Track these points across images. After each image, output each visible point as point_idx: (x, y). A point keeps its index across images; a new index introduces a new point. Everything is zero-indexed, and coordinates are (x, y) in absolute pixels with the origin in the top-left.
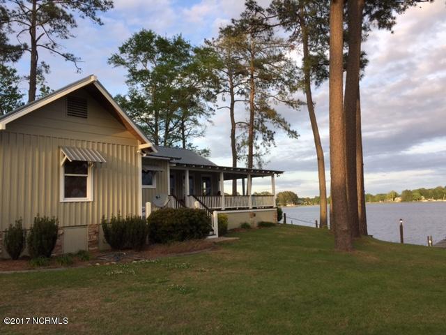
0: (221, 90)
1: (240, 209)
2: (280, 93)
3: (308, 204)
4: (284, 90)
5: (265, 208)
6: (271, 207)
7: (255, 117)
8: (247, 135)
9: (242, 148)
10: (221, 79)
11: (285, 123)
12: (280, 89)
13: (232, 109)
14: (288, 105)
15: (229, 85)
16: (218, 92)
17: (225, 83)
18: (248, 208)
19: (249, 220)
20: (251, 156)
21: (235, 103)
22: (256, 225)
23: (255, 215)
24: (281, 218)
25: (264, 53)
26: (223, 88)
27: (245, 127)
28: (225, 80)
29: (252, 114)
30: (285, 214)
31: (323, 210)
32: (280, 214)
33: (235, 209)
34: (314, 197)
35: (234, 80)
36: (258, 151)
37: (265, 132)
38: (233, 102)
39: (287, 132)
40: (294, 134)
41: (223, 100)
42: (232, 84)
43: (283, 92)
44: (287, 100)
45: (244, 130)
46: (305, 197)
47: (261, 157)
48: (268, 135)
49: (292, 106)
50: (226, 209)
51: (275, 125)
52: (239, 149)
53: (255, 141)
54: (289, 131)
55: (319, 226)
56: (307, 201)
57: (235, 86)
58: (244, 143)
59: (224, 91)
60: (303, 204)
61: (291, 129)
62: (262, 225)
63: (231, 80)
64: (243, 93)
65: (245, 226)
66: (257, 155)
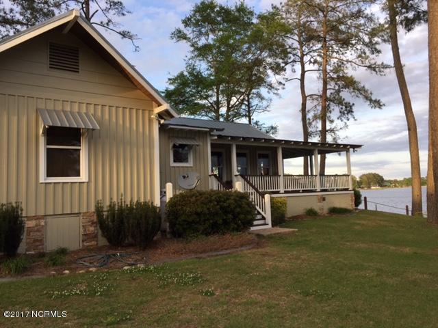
0: (289, 61)
1: (304, 191)
2: (360, 56)
3: (395, 186)
4: (365, 53)
5: (337, 190)
6: (347, 190)
7: (328, 87)
8: (320, 108)
9: (314, 123)
10: (290, 47)
11: (366, 91)
12: (359, 52)
13: (302, 80)
14: (369, 71)
15: (299, 54)
16: (286, 63)
17: (294, 52)
18: (315, 191)
19: (317, 206)
20: (324, 132)
21: (306, 73)
22: (326, 211)
23: (324, 199)
24: (360, 203)
25: (340, 12)
26: (293, 58)
27: (317, 99)
28: (294, 49)
29: (325, 83)
30: (365, 198)
31: (416, 193)
32: (357, 198)
33: (298, 192)
34: (402, 179)
35: (304, 48)
36: (333, 126)
37: (342, 105)
38: (303, 72)
39: (368, 102)
40: (377, 104)
41: (292, 71)
42: (302, 52)
43: (363, 55)
44: (368, 64)
45: (315, 102)
46: (392, 179)
47: (337, 132)
48: (346, 107)
49: (375, 70)
50: (286, 192)
51: (353, 94)
52: (310, 124)
53: (328, 114)
54: (371, 100)
55: (410, 213)
56: (395, 183)
57: (306, 54)
58: (315, 117)
59: (294, 61)
60: (389, 186)
61: (373, 98)
62: (334, 211)
63: (302, 47)
64: (316, 62)
65: (311, 213)
66: (332, 130)
